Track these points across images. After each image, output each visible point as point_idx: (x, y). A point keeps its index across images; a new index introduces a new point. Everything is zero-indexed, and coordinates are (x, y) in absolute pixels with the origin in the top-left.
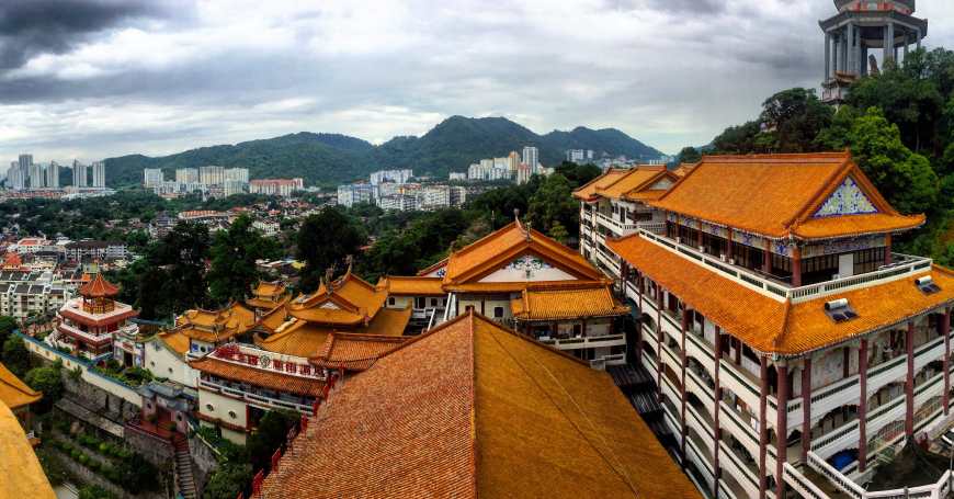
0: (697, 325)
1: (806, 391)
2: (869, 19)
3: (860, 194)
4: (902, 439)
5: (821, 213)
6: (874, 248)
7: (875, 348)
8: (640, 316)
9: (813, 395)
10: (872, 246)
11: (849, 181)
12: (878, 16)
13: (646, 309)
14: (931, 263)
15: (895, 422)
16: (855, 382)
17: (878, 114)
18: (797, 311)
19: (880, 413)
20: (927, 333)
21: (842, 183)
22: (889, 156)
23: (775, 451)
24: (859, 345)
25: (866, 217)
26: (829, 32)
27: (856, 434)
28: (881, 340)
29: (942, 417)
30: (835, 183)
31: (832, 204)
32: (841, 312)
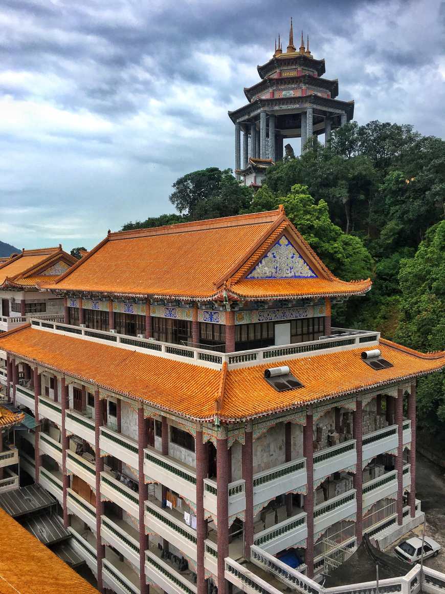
0: (111, 419)
1: (248, 472)
2: (284, 107)
3: (297, 255)
4: (351, 545)
5: (255, 274)
6: (313, 318)
7: (319, 430)
8: (36, 424)
9: (256, 476)
10: (310, 316)
11: (283, 241)
12: (295, 103)
13: (45, 412)
14: (379, 337)
15: (344, 521)
16: (300, 466)
17: (303, 192)
18: (234, 378)
19: (328, 508)
20: (375, 420)
21: (276, 242)
22: (316, 236)
23: (215, 547)
24: (303, 422)
25: (304, 281)
26: (239, 123)
27: (303, 529)
28: (326, 421)
29: (395, 526)
30: (270, 241)
31: (267, 265)
32: (283, 381)
